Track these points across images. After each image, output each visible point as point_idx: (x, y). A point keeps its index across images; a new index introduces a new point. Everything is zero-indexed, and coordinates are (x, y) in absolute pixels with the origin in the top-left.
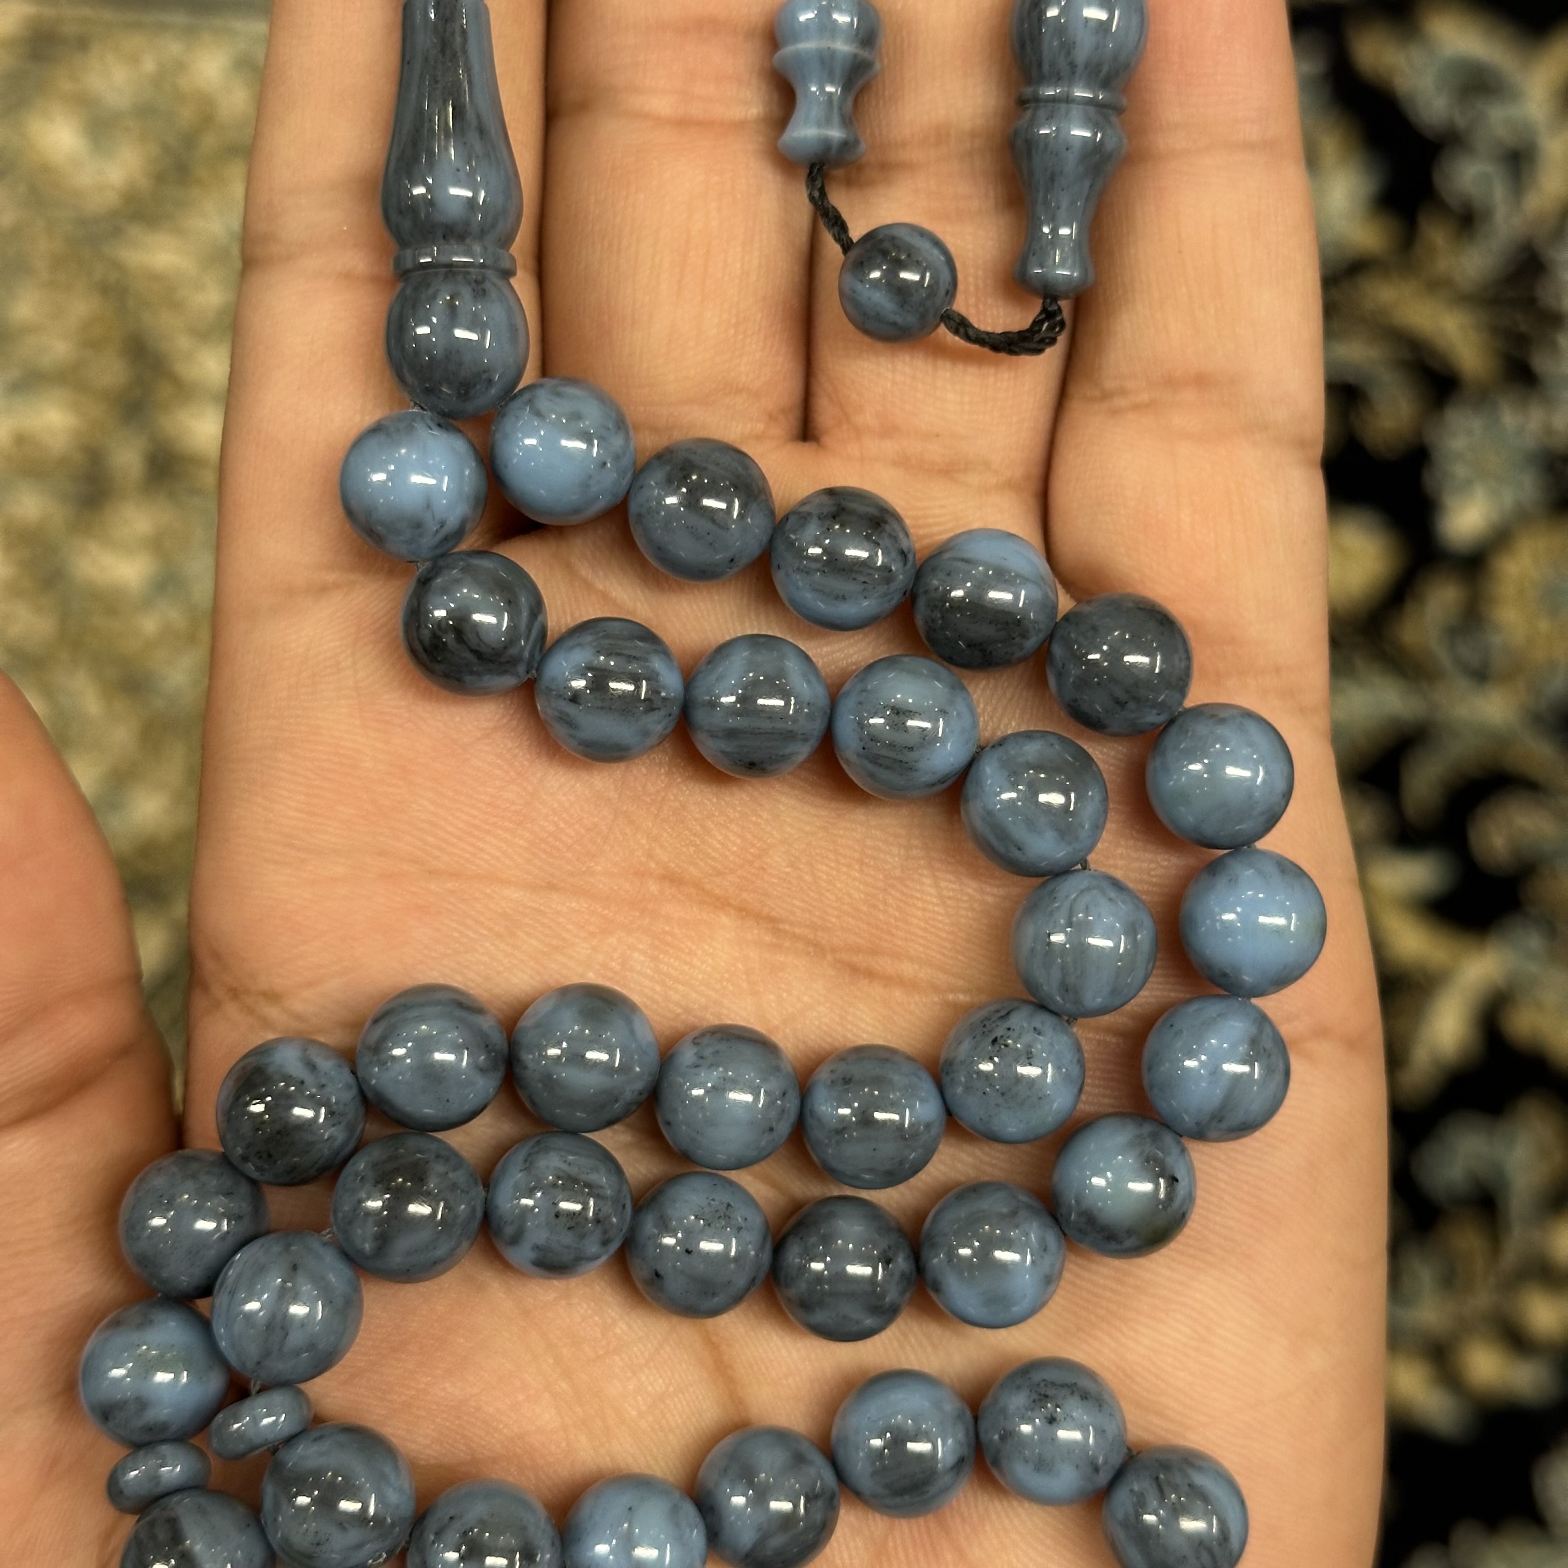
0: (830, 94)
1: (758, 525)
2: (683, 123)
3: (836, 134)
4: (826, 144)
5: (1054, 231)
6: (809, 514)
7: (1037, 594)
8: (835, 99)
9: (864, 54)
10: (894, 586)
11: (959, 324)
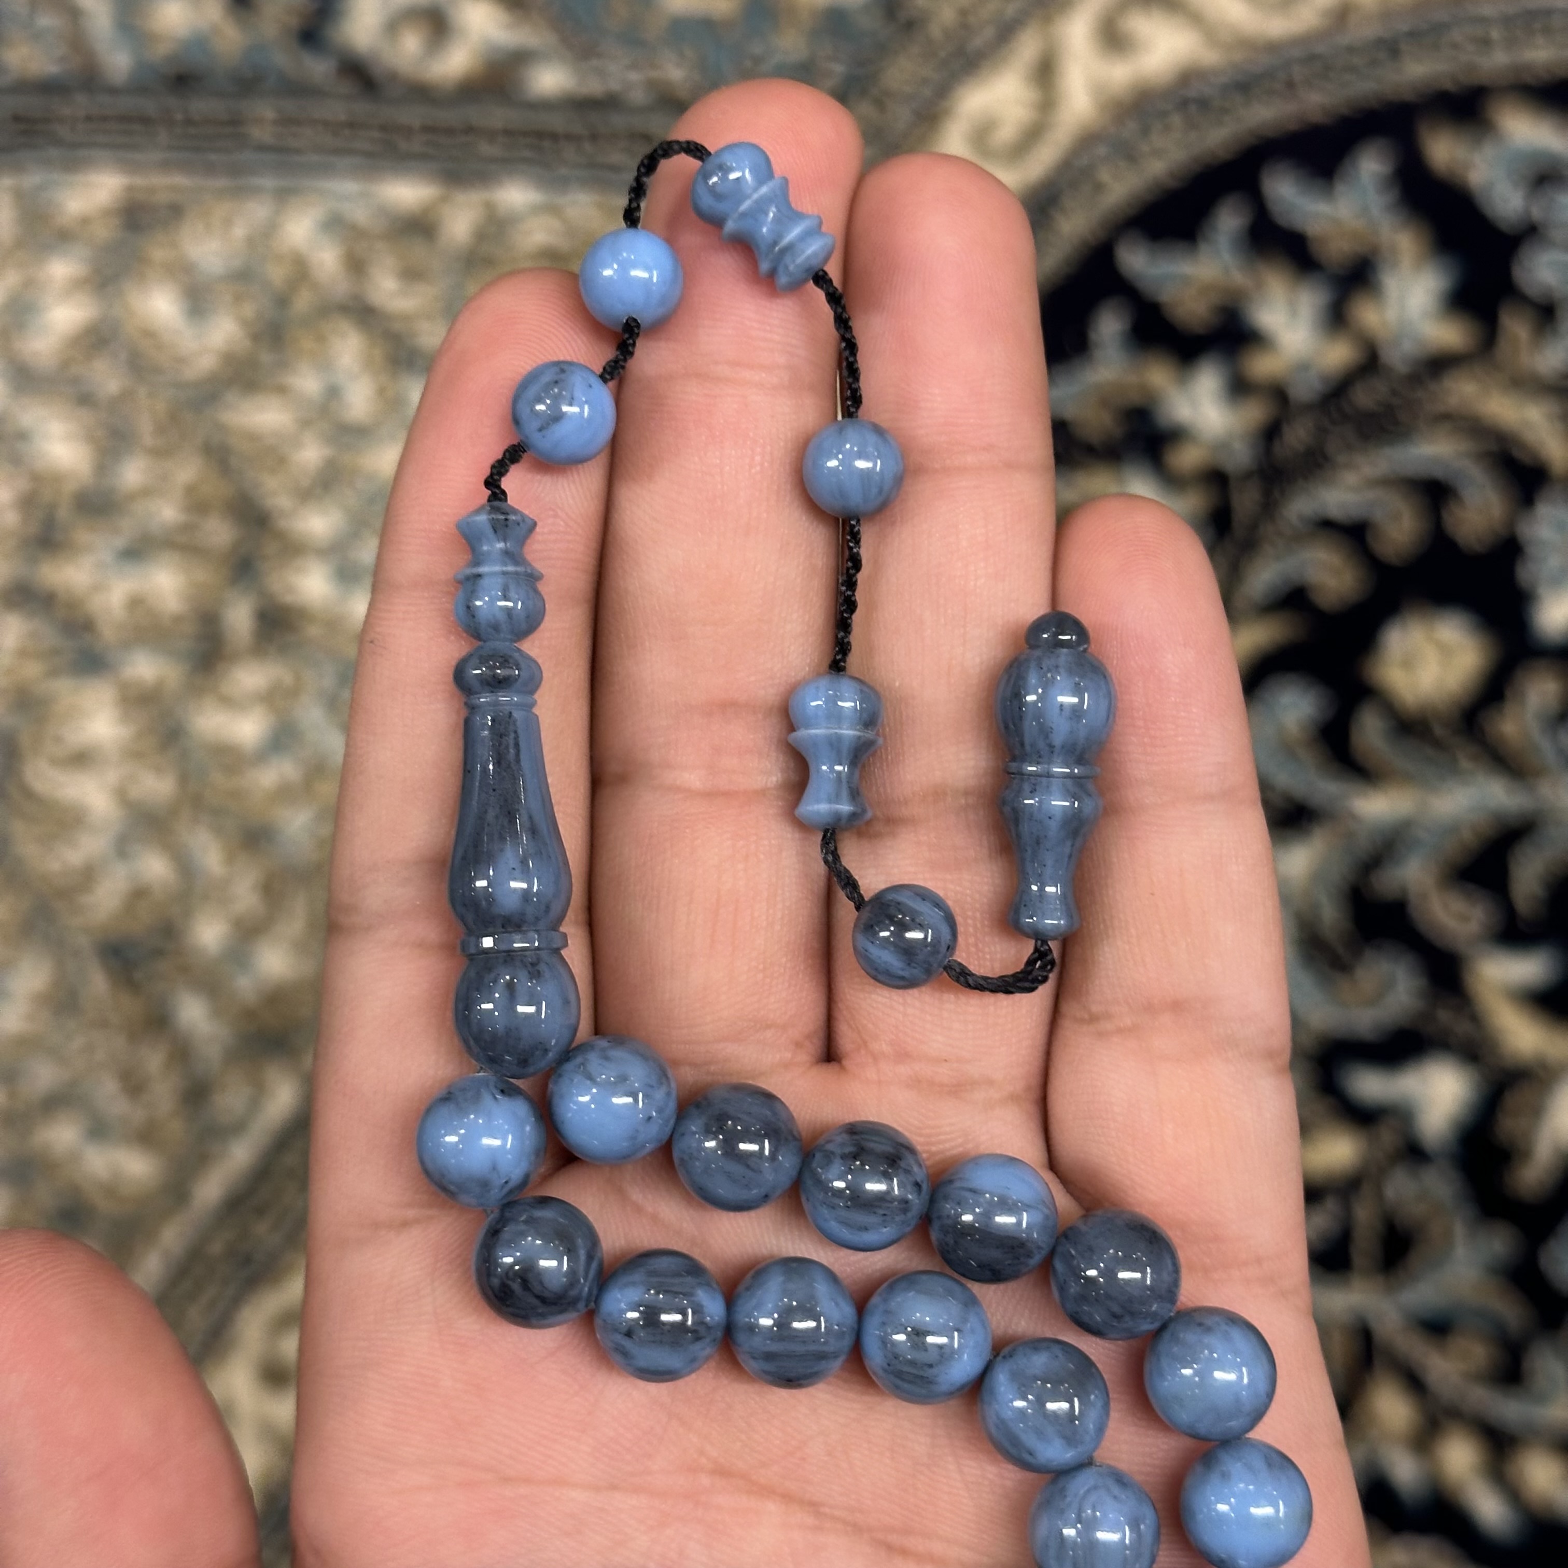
0: (839, 773)
1: (788, 1161)
2: (710, 795)
3: (845, 808)
4: (838, 817)
5: (1041, 889)
6: (832, 1153)
7: (1038, 1217)
8: (844, 776)
9: (870, 735)
10: (909, 1215)
11: (960, 974)
